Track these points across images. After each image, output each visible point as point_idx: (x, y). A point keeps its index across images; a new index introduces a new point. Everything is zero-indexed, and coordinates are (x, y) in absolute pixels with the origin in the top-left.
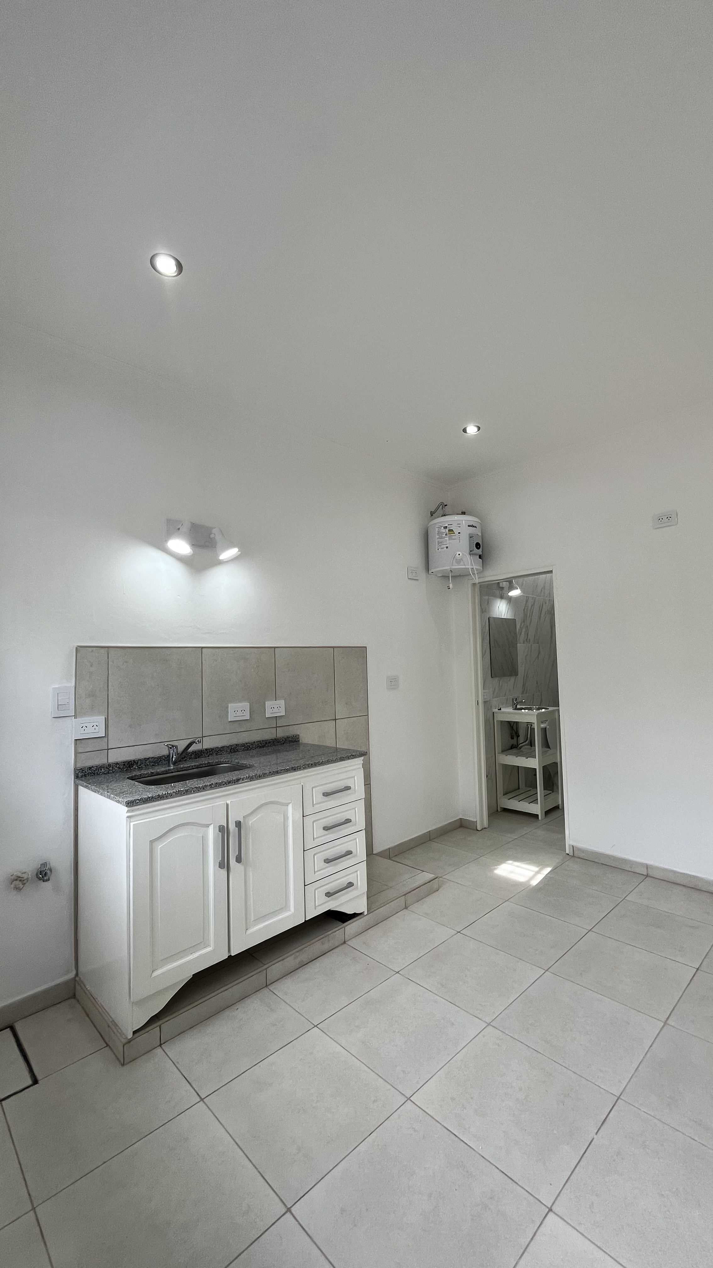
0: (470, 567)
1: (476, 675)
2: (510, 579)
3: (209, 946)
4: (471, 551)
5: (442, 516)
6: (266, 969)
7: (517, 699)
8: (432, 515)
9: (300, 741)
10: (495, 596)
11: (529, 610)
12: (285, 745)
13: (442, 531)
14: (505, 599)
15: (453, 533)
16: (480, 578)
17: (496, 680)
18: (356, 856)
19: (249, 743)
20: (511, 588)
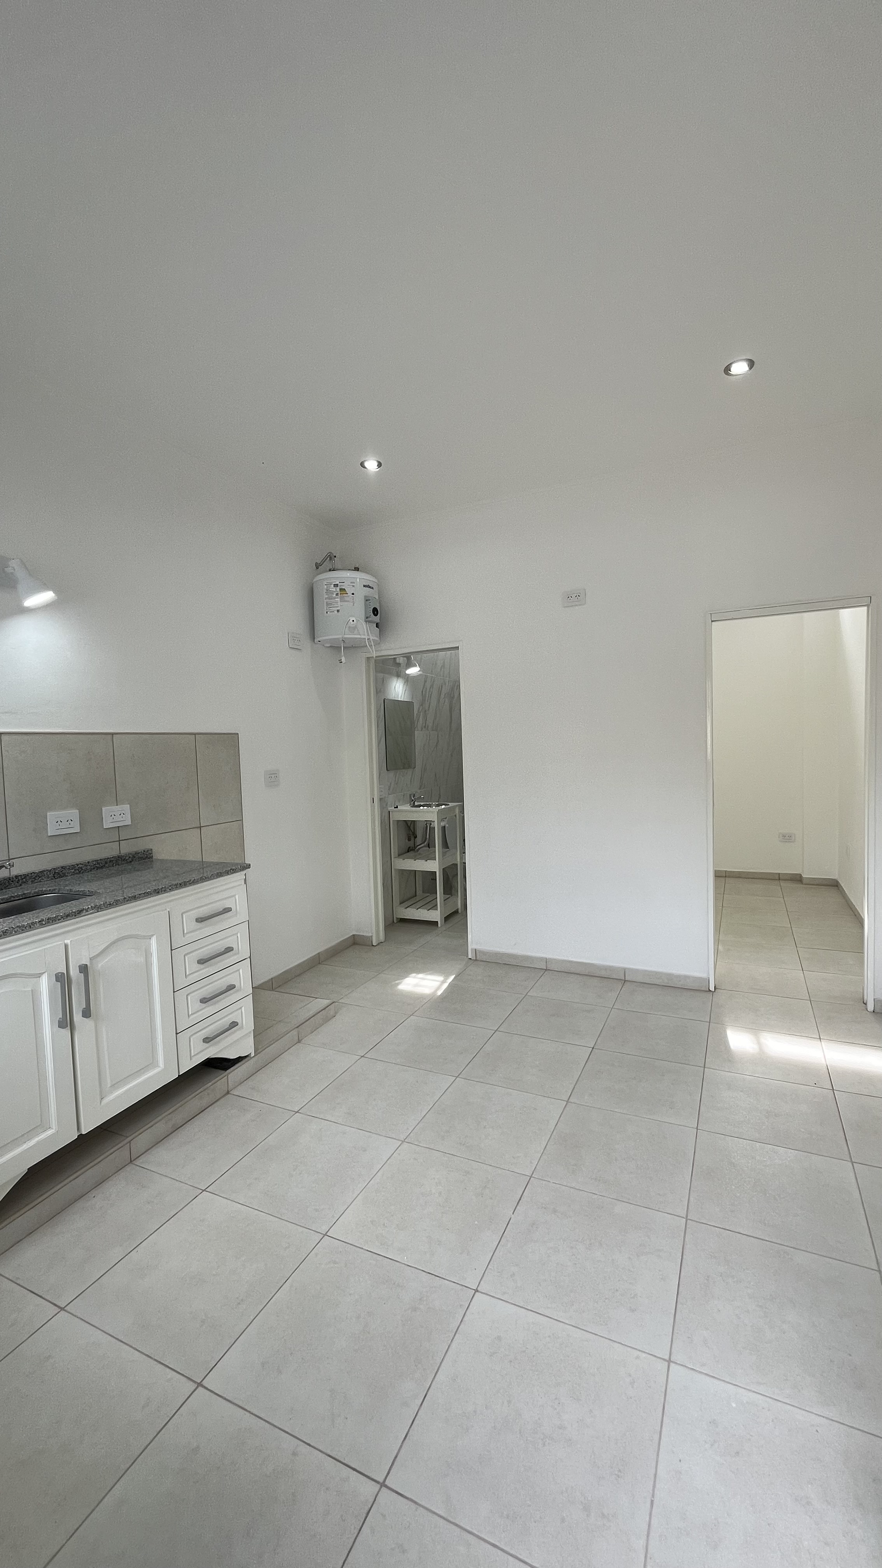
0: (367, 637)
1: (371, 768)
2: (409, 655)
3: (50, 1128)
4: (367, 618)
5: (330, 570)
6: (130, 1142)
7: (414, 795)
8: (317, 568)
9: (154, 857)
10: (390, 674)
11: (427, 694)
12: (133, 863)
13: (332, 589)
14: (402, 677)
15: (345, 593)
16: (377, 651)
17: (391, 774)
18: (240, 990)
19: (80, 864)
20: (409, 665)
